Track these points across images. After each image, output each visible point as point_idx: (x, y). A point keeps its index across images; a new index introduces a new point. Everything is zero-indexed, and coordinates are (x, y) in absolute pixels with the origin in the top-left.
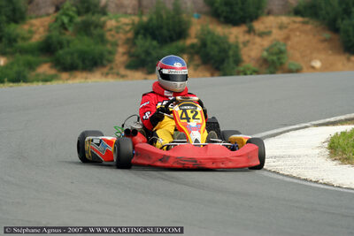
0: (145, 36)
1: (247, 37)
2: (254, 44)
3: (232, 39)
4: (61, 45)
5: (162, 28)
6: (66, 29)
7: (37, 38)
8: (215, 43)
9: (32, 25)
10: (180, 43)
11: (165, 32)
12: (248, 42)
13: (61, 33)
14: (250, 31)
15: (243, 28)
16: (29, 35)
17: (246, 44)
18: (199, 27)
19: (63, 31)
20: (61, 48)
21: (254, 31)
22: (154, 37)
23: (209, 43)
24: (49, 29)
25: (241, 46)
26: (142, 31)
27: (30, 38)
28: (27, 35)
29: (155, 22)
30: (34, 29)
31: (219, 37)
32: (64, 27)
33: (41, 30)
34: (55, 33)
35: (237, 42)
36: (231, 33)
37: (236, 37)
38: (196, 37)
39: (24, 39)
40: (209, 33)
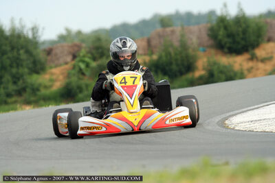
0: (156, 72)
1: (251, 64)
2: (258, 69)
3: (237, 67)
4: (80, 89)
5: (171, 63)
6: (83, 74)
7: (58, 86)
8: (221, 72)
9: (52, 74)
10: (189, 76)
11: (174, 67)
12: (252, 68)
13: (79, 79)
14: (253, 58)
15: (246, 56)
16: (50, 84)
17: (250, 70)
18: (205, 60)
19: (81, 76)
20: (81, 91)
21: (257, 58)
22: (165, 73)
23: (216, 73)
24: (68, 76)
25: (246, 72)
26: (153, 69)
27: (51, 86)
28: (48, 84)
29: (164, 59)
30: (54, 77)
31: (225, 67)
32: (81, 72)
33: (61, 77)
34: (74, 79)
35: (242, 69)
36: (235, 62)
37: (241, 65)
38: (204, 69)
39: (46, 87)
40: (215, 63)
